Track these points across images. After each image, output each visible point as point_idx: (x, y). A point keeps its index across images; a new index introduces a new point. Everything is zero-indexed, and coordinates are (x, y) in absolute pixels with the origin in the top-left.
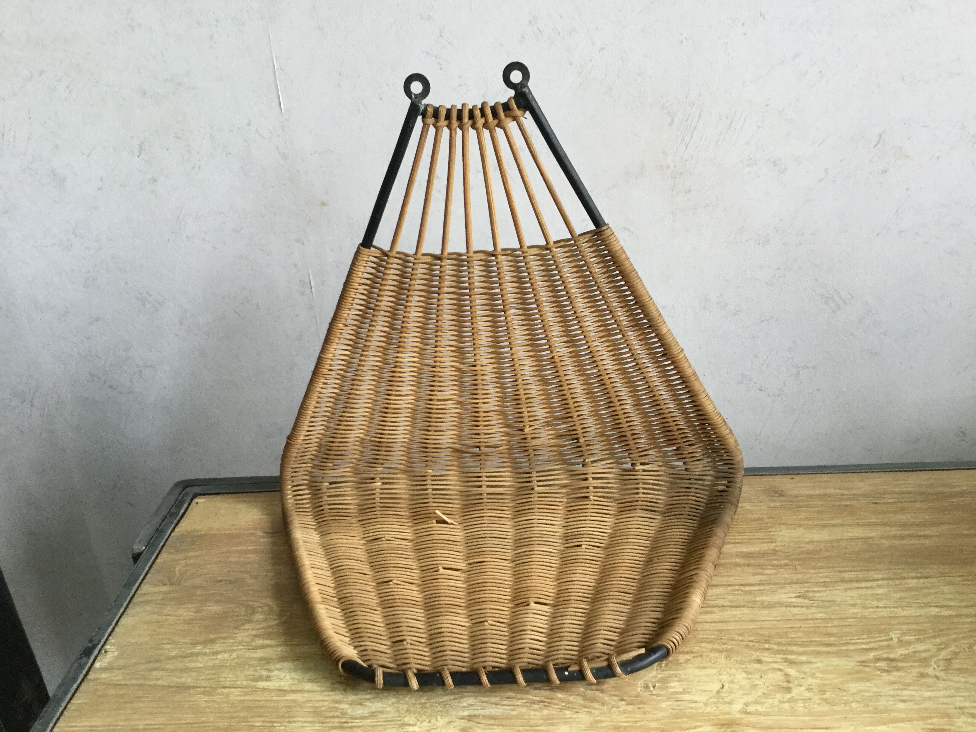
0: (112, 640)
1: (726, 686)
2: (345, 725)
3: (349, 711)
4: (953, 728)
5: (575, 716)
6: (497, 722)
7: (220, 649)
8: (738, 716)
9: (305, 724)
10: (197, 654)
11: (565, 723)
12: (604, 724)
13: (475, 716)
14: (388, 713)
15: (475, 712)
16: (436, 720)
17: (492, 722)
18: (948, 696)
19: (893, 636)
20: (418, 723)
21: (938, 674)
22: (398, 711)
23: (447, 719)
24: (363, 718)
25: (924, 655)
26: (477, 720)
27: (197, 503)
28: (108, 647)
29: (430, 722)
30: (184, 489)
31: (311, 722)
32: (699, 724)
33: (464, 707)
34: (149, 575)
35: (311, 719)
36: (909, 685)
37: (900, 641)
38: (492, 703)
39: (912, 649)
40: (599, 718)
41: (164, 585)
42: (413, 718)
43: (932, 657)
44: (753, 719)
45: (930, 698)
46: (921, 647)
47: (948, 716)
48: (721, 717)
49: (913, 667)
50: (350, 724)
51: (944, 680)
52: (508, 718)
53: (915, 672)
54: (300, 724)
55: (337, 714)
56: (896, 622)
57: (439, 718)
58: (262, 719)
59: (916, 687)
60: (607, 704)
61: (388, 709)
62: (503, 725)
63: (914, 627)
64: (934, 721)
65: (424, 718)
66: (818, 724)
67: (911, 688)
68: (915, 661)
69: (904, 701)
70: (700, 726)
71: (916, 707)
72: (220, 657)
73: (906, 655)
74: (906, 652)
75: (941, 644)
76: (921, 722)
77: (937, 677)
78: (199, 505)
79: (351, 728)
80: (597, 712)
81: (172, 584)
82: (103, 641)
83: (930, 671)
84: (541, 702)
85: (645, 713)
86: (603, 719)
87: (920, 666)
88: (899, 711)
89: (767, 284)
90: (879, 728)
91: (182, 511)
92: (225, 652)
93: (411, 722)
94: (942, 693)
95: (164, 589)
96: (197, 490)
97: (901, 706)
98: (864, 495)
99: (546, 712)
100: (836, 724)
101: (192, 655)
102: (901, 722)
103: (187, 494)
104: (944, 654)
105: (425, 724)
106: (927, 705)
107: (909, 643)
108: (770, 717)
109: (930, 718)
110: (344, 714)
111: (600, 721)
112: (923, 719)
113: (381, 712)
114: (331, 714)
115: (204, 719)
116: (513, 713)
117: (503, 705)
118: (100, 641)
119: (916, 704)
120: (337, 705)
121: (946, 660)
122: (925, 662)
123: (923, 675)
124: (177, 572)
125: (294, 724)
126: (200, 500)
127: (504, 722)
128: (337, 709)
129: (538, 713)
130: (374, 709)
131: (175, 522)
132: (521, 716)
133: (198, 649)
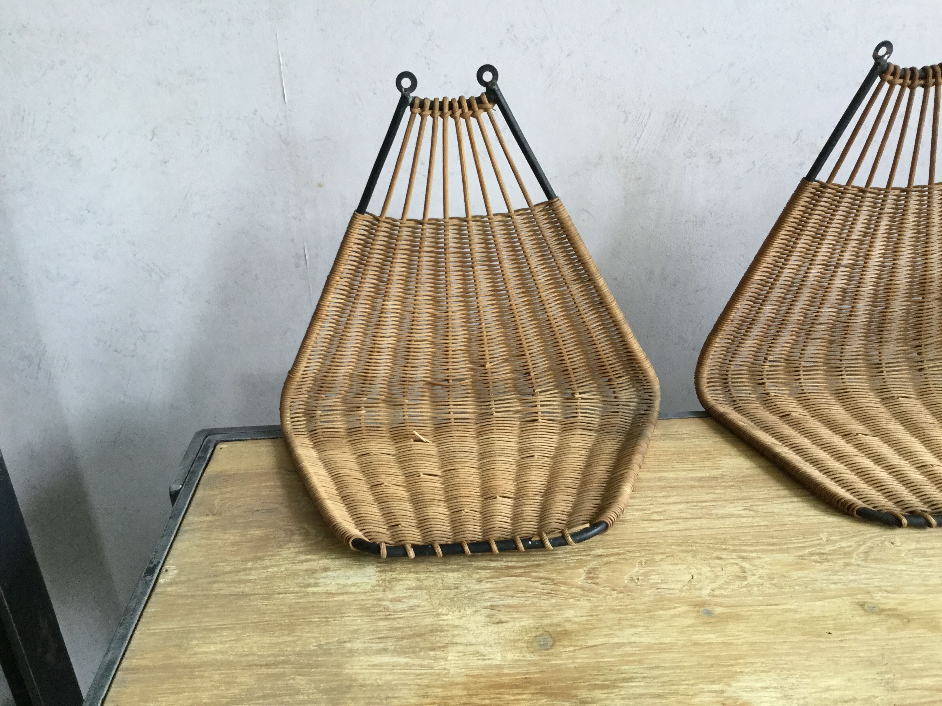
0: (170, 561)
1: (695, 577)
2: (390, 617)
3: (391, 606)
4: (873, 601)
5: (577, 603)
6: (515, 610)
7: (268, 564)
8: (708, 598)
9: (356, 618)
10: (250, 569)
11: (569, 609)
12: (602, 608)
13: (496, 606)
14: (424, 606)
15: (495, 603)
16: (465, 610)
17: (510, 610)
18: (868, 579)
19: (822, 536)
20: (450, 613)
21: (859, 563)
22: (432, 605)
23: (474, 609)
24: (403, 611)
25: (848, 550)
26: (498, 609)
27: (220, 449)
28: (167, 566)
29: (459, 611)
30: (207, 437)
31: (359, 616)
32: (677, 605)
33: (486, 600)
35: (361, 614)
36: (838, 571)
37: (828, 540)
38: (508, 596)
39: (838, 545)
40: (597, 604)
41: (207, 515)
42: (445, 609)
43: (853, 551)
44: (719, 600)
45: (854, 581)
46: (844, 544)
47: (869, 592)
48: (694, 600)
49: (840, 558)
50: (393, 616)
51: (864, 567)
52: (524, 606)
53: (841, 562)
54: (351, 618)
55: (380, 609)
56: (824, 526)
57: (467, 608)
58: (318, 616)
59: (844, 573)
60: (602, 593)
61: (423, 604)
62: (520, 612)
63: (837, 529)
64: (859, 596)
65: (455, 609)
66: (771, 602)
67: (839, 574)
68: (840, 555)
69: (835, 583)
70: (679, 607)
71: (845, 587)
72: (270, 570)
73: (833, 550)
74: (834, 548)
75: (860, 541)
76: (849, 598)
77: (858, 565)
78: (222, 450)
79: (394, 619)
80: (595, 600)
81: (214, 515)
82: (162, 562)
83: (853, 561)
84: (548, 593)
85: (633, 599)
86: (600, 604)
87: (844, 558)
88: (831, 590)
90: (817, 603)
92: (274, 566)
93: (444, 613)
94: (863, 577)
95: (207, 519)
96: (219, 437)
97: (833, 586)
99: (553, 601)
100: (784, 602)
101: (245, 570)
102: (834, 598)
103: (209, 441)
104: (863, 548)
105: (456, 613)
106: (852, 585)
107: (836, 542)
108: (733, 599)
109: (856, 594)
110: (387, 609)
111: (598, 606)
112: (849, 595)
113: (418, 606)
114: (376, 609)
115: (267, 618)
116: (526, 602)
117: (517, 597)
118: (159, 562)
119: (845, 585)
120: (380, 603)
121: (865, 553)
122: (848, 554)
123: (847, 565)
124: (216, 505)
125: (346, 619)
126: (223, 446)
127: (520, 609)
128: (379, 606)
129: (546, 602)
130: (411, 604)
131: (204, 464)
132: (533, 604)
133: (249, 565)
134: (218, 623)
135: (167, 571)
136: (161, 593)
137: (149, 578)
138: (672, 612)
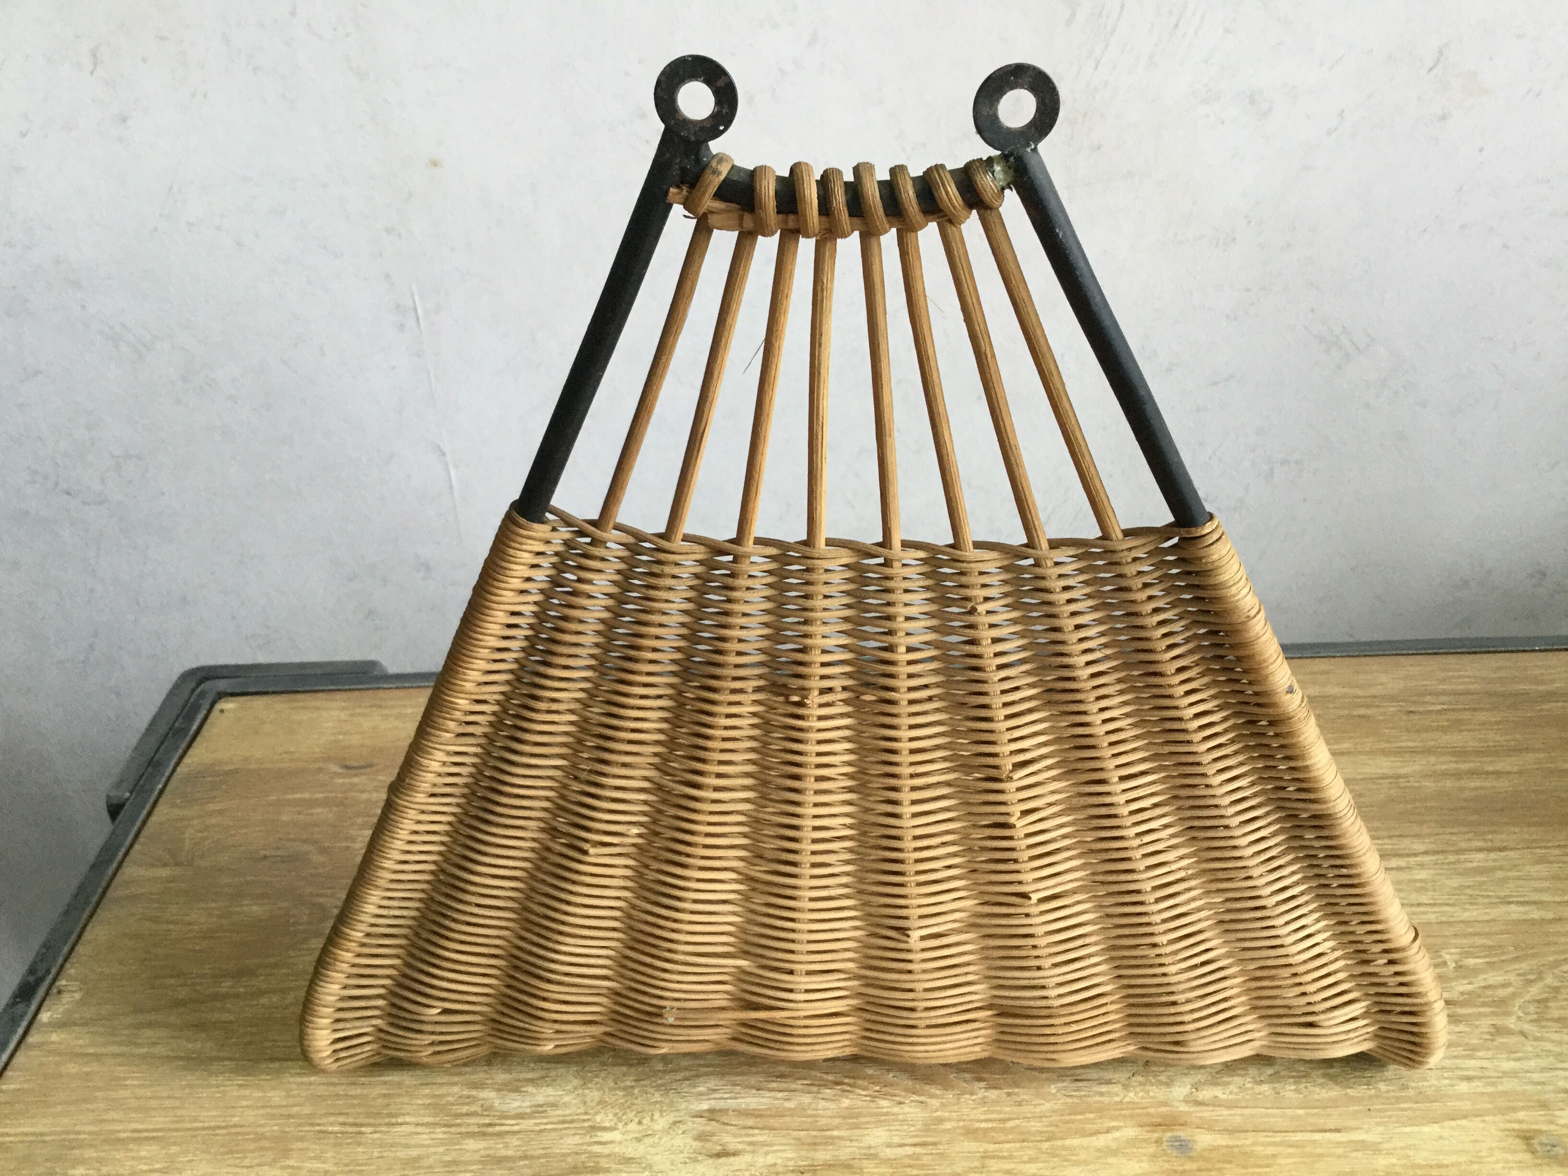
0: (71, 970)
2: (490, 1130)
3: (497, 1103)
4: (1552, 1127)
5: (896, 1110)
6: (761, 1122)
7: (263, 986)
8: (1183, 1108)
9: (420, 1129)
10: (225, 997)
11: (879, 1123)
12: (948, 1125)
13: (720, 1110)
14: (567, 1105)
15: (720, 1105)
16: (652, 1120)
17: (750, 1122)
18: (1543, 1070)
19: (1447, 957)
20: (620, 1125)
21: (1527, 1027)
22: (585, 1103)
23: (671, 1118)
24: (521, 1116)
25: (1502, 993)
26: (725, 1119)
27: (222, 711)
28: (64, 982)
29: (640, 1123)
30: (198, 685)
31: (427, 1125)
33: (700, 1094)
34: (137, 847)
35: (430, 1120)
36: (1475, 1049)
37: (1459, 967)
38: (752, 1087)
39: (1480, 981)
40: (939, 1113)
41: (165, 865)
42: (611, 1116)
43: (1514, 995)
44: (1207, 1113)
45: (1513, 1074)
46: (1494, 978)
47: (1544, 1105)
48: (1152, 1111)
49: (1485, 1015)
50: (498, 1128)
51: (1536, 1039)
52: (780, 1114)
53: (1485, 1024)
54: (411, 1129)
55: (473, 1108)
56: (1452, 930)
57: (657, 1115)
58: (341, 1119)
59: (1490, 1054)
61: (566, 1099)
62: (771, 1129)
63: (1480, 941)
64: (1521, 1115)
65: (631, 1115)
66: (1321, 1122)
67: (1480, 1054)
68: (1484, 1004)
69: (1469, 1079)
70: (1117, 1129)
71: (1490, 1089)
72: (264, 1001)
73: (1469, 993)
74: (1470, 987)
75: (1532, 971)
76: (1499, 1118)
77: (1523, 1034)
78: (226, 714)
79: (500, 1134)
80: (935, 1103)
81: (178, 864)
82: (54, 971)
83: (1511, 1022)
84: (837, 1083)
85: (1020, 1104)
86: (947, 1114)
87: (1493, 1014)
88: (1460, 1097)
89: (1228, 317)
90: (1426, 1129)
91: (194, 727)
92: (273, 992)
93: (607, 1124)
94: (1532, 1064)
95: (164, 873)
96: (222, 685)
97: (1463, 1087)
98: (1393, 698)
99: (846, 1102)
100: (1352, 1123)
101: (215, 997)
102: (1465, 1117)
103: (202, 695)
104: (1534, 991)
105: (632, 1126)
106: (1508, 1085)
107: (1475, 971)
108: (1239, 1111)
109: (1515, 1110)
110: (487, 1109)
111: (941, 1120)
112: (1502, 1111)
113: (554, 1105)
114: (465, 1109)
115: (236, 1120)
116: (787, 1105)
118: (48, 972)
119: (1493, 1084)
120: (474, 1093)
121: (1538, 1001)
122: (1502, 1005)
123: (1499, 1031)
124: (187, 842)
125: (398, 1129)
126: (228, 705)
127: (772, 1122)
128: (475, 1099)
129: (832, 1105)
130: (540, 1099)
131: (184, 745)
132: (801, 1110)
133: (226, 986)
134: (135, 1126)
135: (59, 992)
136: (39, 1046)
137: (20, 1007)
138: (1102, 1141)
